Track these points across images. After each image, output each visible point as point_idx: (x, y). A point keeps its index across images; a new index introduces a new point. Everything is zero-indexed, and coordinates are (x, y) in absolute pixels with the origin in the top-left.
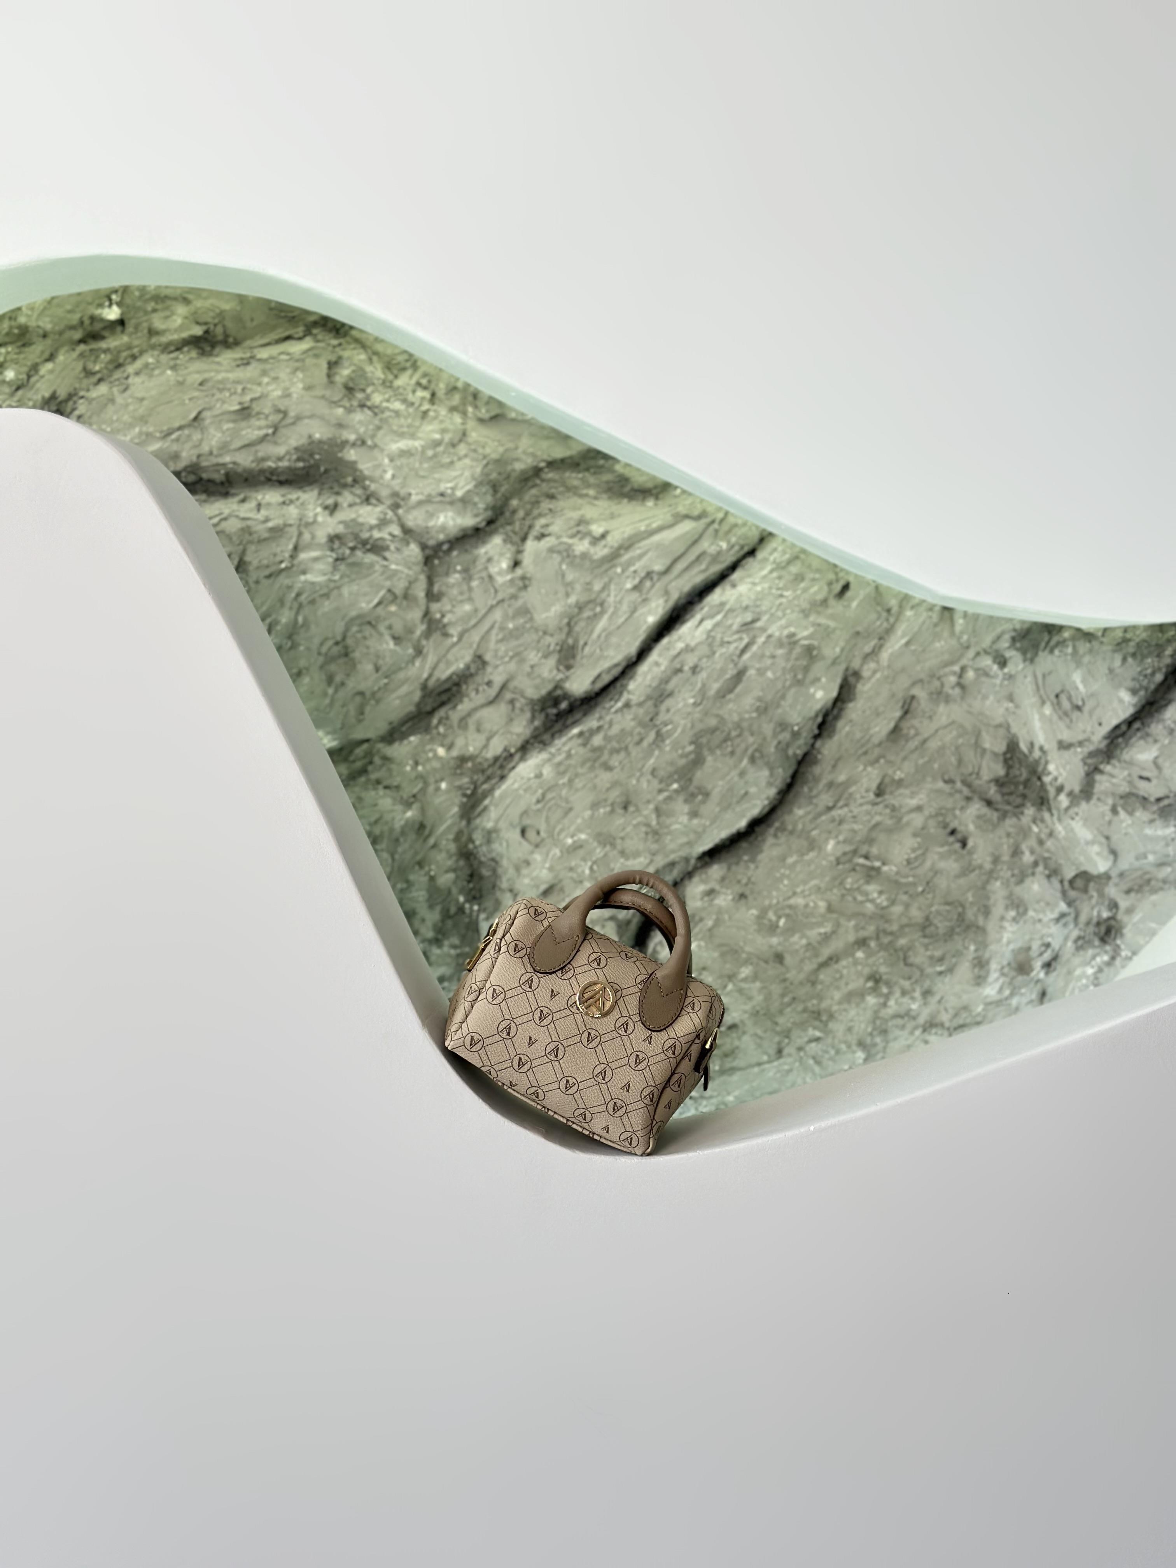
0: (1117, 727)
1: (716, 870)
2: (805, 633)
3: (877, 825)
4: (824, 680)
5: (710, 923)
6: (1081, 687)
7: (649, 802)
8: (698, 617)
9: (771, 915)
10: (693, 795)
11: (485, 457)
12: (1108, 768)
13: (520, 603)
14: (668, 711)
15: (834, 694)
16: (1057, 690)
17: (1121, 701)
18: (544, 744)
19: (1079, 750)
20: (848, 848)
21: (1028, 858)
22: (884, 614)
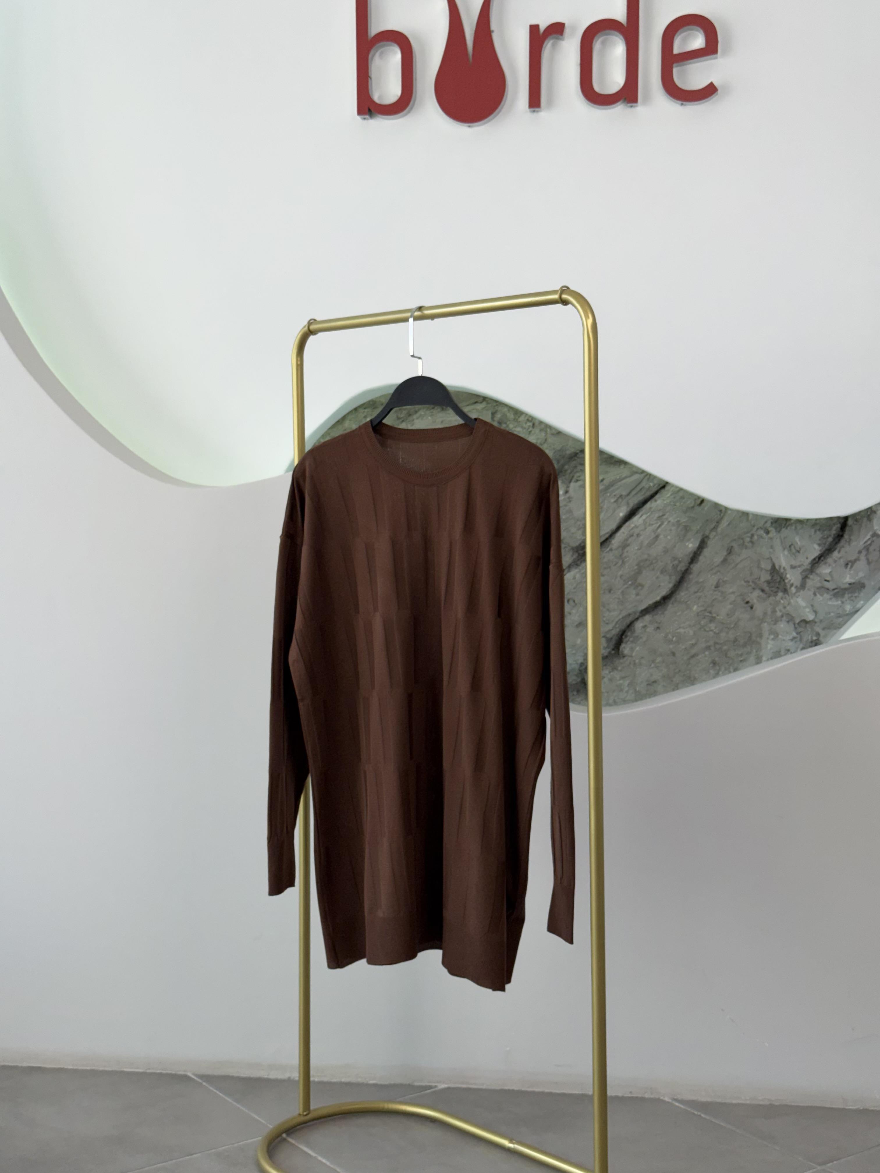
0: (814, 559)
1: (648, 618)
2: (684, 520)
3: (715, 599)
4: (692, 540)
5: (644, 639)
6: (799, 543)
7: (619, 589)
8: (640, 514)
9: (670, 636)
10: (637, 586)
11: (554, 449)
12: (811, 577)
13: (567, 508)
14: (627, 552)
15: (697, 544)
16: (790, 544)
17: (815, 549)
18: (577, 565)
19: (799, 569)
20: (702, 609)
21: (779, 614)
22: (719, 513)
